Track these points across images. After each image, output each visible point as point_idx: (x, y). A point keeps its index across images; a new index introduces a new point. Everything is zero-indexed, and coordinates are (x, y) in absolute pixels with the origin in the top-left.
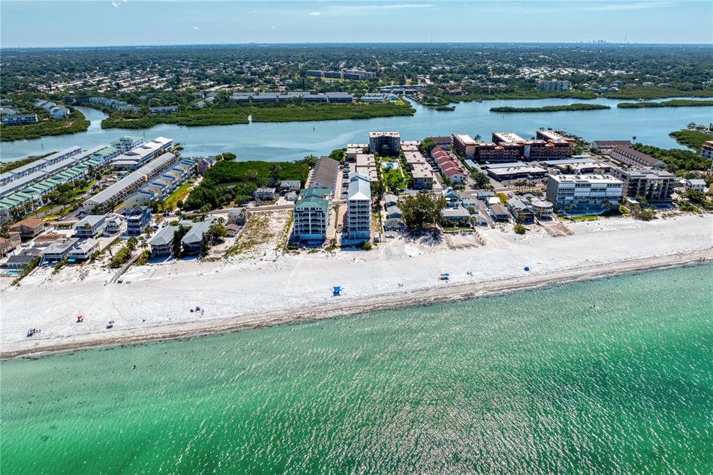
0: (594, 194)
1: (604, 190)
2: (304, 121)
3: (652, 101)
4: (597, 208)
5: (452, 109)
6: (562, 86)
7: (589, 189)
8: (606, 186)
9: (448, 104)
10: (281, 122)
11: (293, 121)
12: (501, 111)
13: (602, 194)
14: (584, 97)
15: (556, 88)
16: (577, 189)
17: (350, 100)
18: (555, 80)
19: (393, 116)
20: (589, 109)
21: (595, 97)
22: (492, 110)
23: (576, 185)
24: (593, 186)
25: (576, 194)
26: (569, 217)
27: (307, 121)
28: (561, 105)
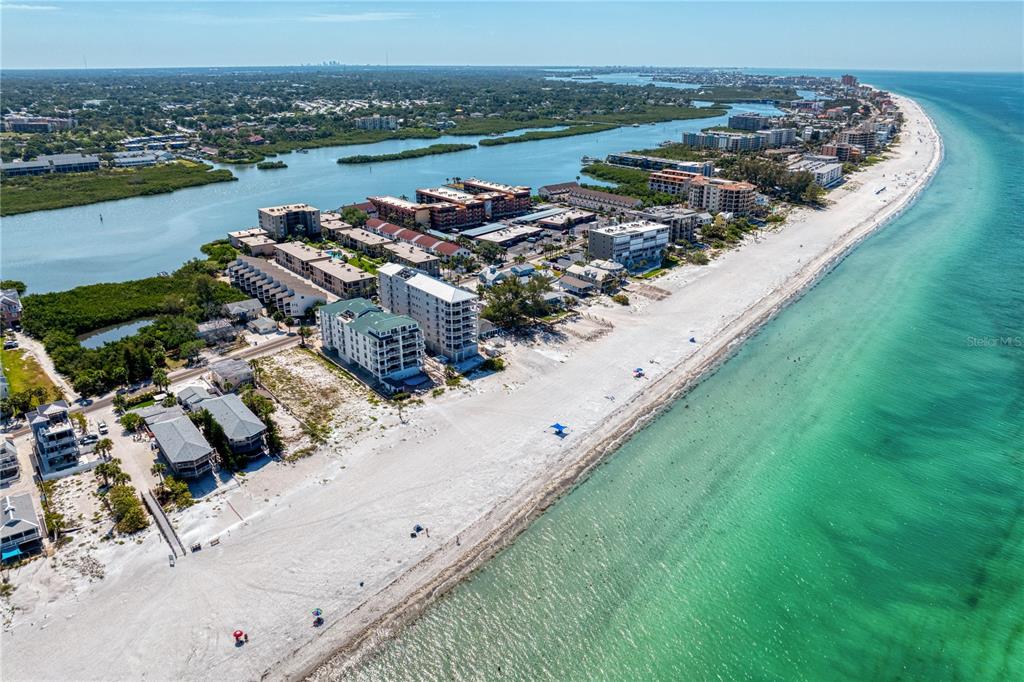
0: (648, 244)
1: (653, 238)
2: (56, 208)
3: (505, 135)
4: (652, 262)
5: (281, 166)
6: (388, 123)
7: (641, 240)
8: (655, 233)
9: (263, 159)
10: (12, 215)
11: (34, 211)
12: (355, 163)
13: (652, 243)
14: (429, 135)
15: (381, 127)
16: (632, 242)
17: (94, 166)
18: (378, 116)
19: (206, 184)
20: (456, 151)
21: (439, 136)
22: (341, 162)
23: (632, 237)
24: (645, 235)
25: (632, 248)
26: (640, 275)
27: (63, 207)
28: (420, 147)
